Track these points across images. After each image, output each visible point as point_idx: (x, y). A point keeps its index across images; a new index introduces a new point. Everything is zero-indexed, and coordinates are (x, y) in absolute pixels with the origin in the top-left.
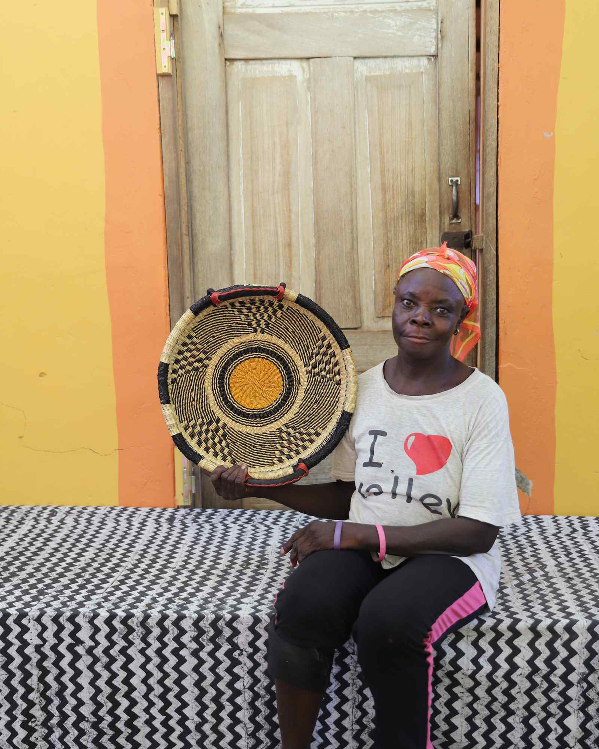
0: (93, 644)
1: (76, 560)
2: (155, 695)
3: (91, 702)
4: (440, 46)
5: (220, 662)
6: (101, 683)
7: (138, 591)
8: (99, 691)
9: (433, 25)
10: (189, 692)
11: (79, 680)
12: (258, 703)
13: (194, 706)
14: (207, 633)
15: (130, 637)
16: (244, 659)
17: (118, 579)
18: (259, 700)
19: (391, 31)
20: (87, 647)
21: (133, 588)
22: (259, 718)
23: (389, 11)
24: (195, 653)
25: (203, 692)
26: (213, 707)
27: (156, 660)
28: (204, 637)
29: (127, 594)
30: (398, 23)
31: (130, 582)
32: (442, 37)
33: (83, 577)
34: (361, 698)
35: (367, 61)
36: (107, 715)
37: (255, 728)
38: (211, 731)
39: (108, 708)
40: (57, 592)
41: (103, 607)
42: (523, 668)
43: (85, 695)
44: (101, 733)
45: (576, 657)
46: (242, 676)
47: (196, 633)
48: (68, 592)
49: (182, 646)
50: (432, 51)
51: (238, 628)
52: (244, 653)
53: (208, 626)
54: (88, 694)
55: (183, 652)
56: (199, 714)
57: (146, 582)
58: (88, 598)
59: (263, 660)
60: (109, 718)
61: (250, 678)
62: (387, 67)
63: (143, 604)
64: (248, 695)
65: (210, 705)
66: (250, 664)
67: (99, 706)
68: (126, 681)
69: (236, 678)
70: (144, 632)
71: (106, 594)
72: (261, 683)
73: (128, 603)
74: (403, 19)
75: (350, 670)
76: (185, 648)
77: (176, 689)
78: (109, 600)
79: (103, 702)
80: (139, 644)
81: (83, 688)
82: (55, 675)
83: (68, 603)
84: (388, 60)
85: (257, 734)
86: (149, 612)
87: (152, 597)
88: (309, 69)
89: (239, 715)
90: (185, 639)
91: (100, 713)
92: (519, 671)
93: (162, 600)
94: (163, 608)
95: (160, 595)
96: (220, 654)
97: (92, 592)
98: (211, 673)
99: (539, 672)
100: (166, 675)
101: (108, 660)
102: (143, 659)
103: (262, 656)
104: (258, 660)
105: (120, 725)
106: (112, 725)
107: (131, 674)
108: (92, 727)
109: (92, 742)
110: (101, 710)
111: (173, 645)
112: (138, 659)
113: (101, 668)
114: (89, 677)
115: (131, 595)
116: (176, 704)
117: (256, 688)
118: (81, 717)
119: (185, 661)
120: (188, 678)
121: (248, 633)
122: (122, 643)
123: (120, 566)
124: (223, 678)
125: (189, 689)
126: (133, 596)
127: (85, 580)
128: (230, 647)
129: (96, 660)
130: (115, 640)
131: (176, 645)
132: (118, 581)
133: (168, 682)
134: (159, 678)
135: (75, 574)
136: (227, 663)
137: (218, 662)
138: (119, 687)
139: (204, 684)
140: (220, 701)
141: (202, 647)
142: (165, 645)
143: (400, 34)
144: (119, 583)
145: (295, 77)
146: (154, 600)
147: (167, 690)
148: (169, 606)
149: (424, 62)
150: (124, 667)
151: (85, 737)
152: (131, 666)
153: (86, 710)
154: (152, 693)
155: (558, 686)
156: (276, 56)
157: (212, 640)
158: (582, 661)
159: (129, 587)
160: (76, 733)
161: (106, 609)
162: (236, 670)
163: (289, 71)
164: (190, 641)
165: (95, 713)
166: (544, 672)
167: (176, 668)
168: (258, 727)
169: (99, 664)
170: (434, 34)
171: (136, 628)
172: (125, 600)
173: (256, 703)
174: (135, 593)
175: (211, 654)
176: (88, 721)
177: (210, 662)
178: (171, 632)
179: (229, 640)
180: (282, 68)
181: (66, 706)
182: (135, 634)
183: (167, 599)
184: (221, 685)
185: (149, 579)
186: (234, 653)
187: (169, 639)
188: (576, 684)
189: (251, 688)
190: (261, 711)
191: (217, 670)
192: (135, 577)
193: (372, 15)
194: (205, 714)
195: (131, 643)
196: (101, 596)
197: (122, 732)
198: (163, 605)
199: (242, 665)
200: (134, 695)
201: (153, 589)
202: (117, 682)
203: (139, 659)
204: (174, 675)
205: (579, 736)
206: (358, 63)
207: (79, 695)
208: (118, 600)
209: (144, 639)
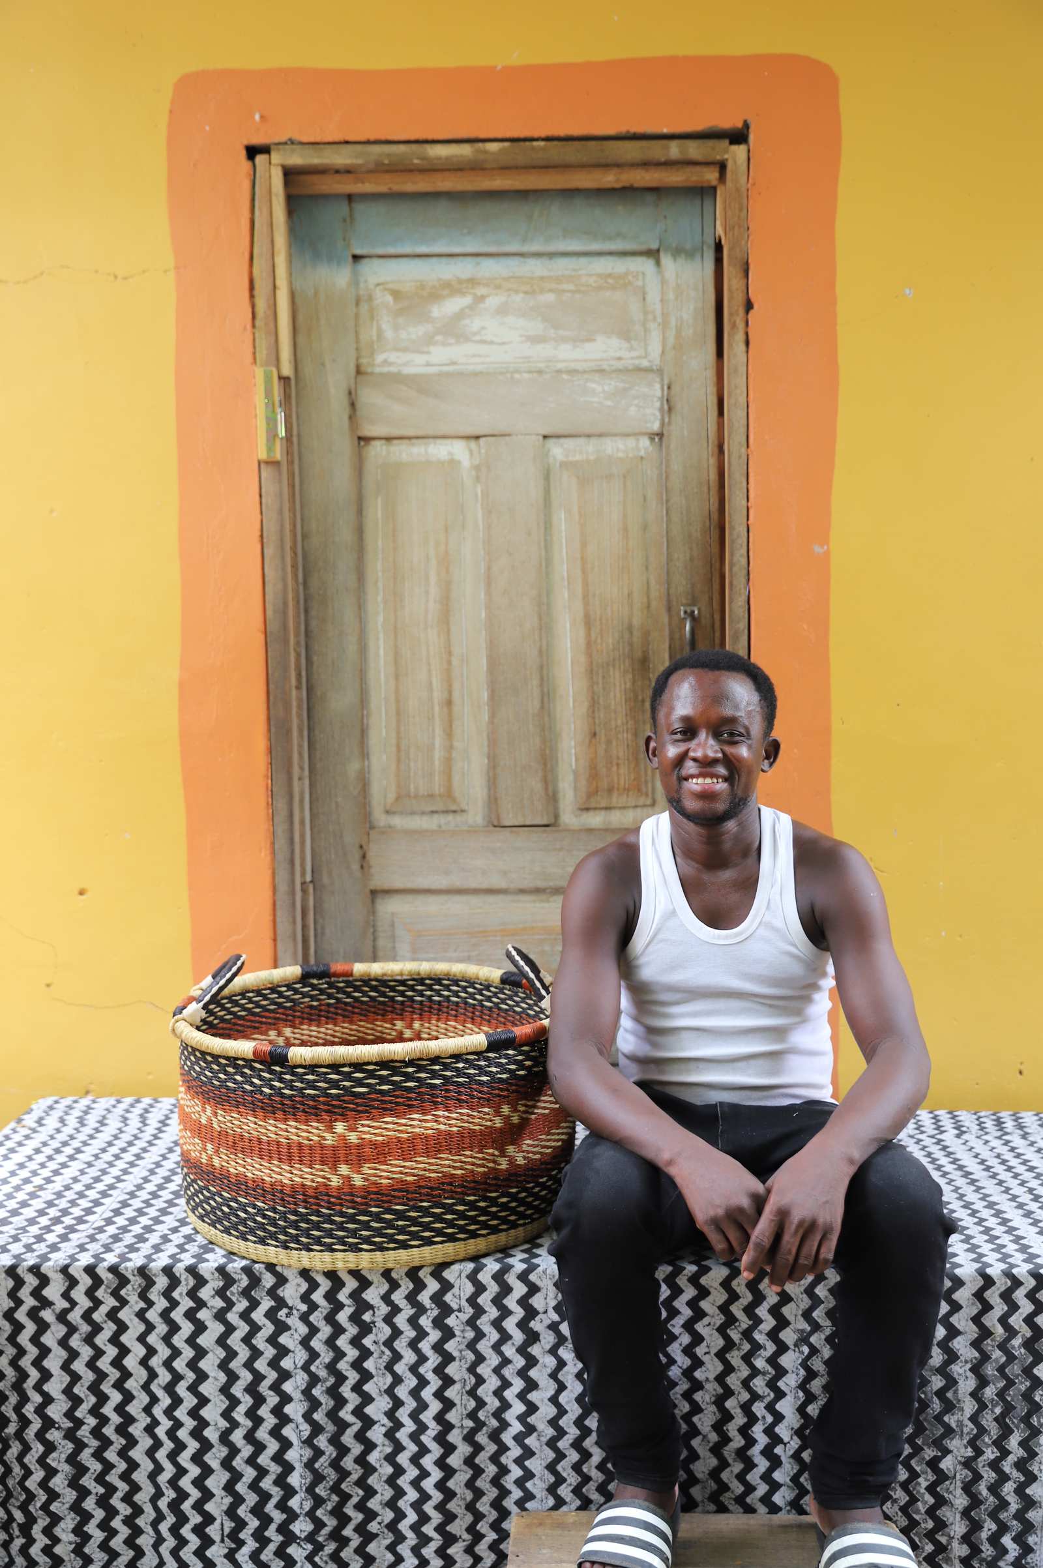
0: (66, 1305)
1: (48, 1180)
2: (159, 1385)
3: (63, 1397)
4: (666, 420)
5: (259, 1328)
6: (79, 1366)
7: (141, 1225)
8: (75, 1378)
9: (657, 390)
10: (210, 1380)
11: (46, 1363)
12: (317, 1392)
13: (219, 1403)
14: (237, 1284)
15: (123, 1292)
16: (294, 1321)
17: (111, 1208)
18: (319, 1386)
19: (595, 399)
20: (58, 1311)
21: (133, 1221)
22: (319, 1416)
23: (593, 371)
24: (220, 1316)
25: (232, 1377)
26: (247, 1401)
27: (162, 1328)
28: (234, 1289)
29: (124, 1229)
30: (606, 388)
31: (129, 1212)
32: (670, 409)
33: (56, 1205)
34: (473, 1381)
35: (562, 440)
36: (88, 1416)
37: (312, 1432)
38: (245, 1442)
39: (90, 1405)
40: (16, 1229)
41: (87, 1250)
42: (713, 1316)
43: (54, 1387)
44: (80, 1446)
45: (792, 1305)
46: (292, 1349)
47: (221, 1284)
48: (34, 1230)
49: (201, 1304)
50: (656, 427)
51: (285, 1274)
52: (295, 1312)
53: (240, 1271)
54: (59, 1385)
55: (203, 1315)
56: (226, 1415)
57: (152, 1212)
58: (64, 1238)
59: (324, 1322)
60: (92, 1421)
61: (304, 1351)
62: (591, 449)
63: (148, 1245)
64: (301, 1379)
65: (242, 1400)
66: (304, 1330)
67: (77, 1401)
68: (117, 1363)
69: (283, 1351)
70: (144, 1284)
71: (92, 1232)
72: (320, 1359)
73: (126, 1243)
74: (613, 383)
75: (453, 1335)
76: (205, 1309)
77: (191, 1376)
78: (97, 1240)
79: (82, 1395)
80: (136, 1304)
81: (52, 1376)
82: (11, 1357)
83: (34, 1247)
84: (593, 441)
85: (315, 1441)
86: (154, 1257)
87: (161, 1234)
88: (480, 452)
89: (288, 1409)
90: (205, 1293)
91: (79, 1414)
92: (706, 1320)
93: (177, 1239)
94: (177, 1250)
95: (175, 1230)
96: (258, 1315)
97: (71, 1229)
98: (244, 1346)
99: (737, 1324)
100: (176, 1353)
101: (89, 1329)
102: (142, 1328)
103: (321, 1317)
104: (315, 1323)
105: (109, 1431)
106: (96, 1432)
107: (124, 1351)
108: (66, 1437)
109: (66, 1461)
110: (80, 1409)
111: (187, 1303)
112: (134, 1327)
113: (79, 1343)
114: (60, 1357)
115: (130, 1231)
116: (190, 1401)
117: (313, 1368)
118: (49, 1423)
119: (206, 1328)
120: (210, 1356)
121: (300, 1280)
122: (111, 1302)
123: (115, 1188)
124: (262, 1353)
125: (211, 1374)
126: (133, 1234)
127: (60, 1211)
128: (273, 1303)
129: (72, 1329)
130: (100, 1298)
131: (191, 1304)
132: (112, 1211)
133: (179, 1365)
134: (165, 1358)
135: (45, 1202)
136: (268, 1328)
137: (255, 1328)
138: (106, 1371)
139: (235, 1365)
140: (258, 1392)
141: (230, 1305)
142: (174, 1304)
143: (609, 403)
144: (112, 1214)
145: (459, 462)
146: (165, 1239)
147: (177, 1377)
148: (187, 1247)
149: (645, 442)
150: (115, 1340)
151: (54, 1455)
152: (124, 1339)
153: (56, 1411)
154: (156, 1381)
155: (765, 1349)
156: (430, 432)
157: (246, 1293)
158: (800, 1312)
159: (127, 1219)
160: (41, 1449)
161: (91, 1253)
162: (283, 1339)
163: (450, 453)
164: (213, 1297)
165: (69, 1414)
166: (744, 1326)
167: (191, 1341)
168: (317, 1429)
169: (76, 1336)
170: (658, 404)
171: (131, 1277)
172: (121, 1240)
173: (314, 1392)
174: (136, 1229)
175: (245, 1316)
176: (58, 1428)
177: (243, 1329)
178: (183, 1283)
179: (272, 1292)
180: (440, 451)
181: (27, 1407)
182: (129, 1287)
183: (185, 1237)
184: (261, 1365)
185: (157, 1208)
186: (280, 1313)
187: (181, 1294)
188: (792, 1347)
189: (306, 1368)
190: (321, 1404)
191: (254, 1341)
192: (137, 1203)
193: (569, 377)
194: (234, 1415)
195: (124, 1302)
196: (85, 1234)
197: (111, 1443)
198: (177, 1246)
199: (292, 1331)
200: (130, 1384)
201: (163, 1222)
202: (104, 1364)
203: (136, 1328)
204: (188, 1353)
205: (796, 1426)
206: (550, 443)
207: (45, 1387)
208: (111, 1240)
209: (143, 1296)
